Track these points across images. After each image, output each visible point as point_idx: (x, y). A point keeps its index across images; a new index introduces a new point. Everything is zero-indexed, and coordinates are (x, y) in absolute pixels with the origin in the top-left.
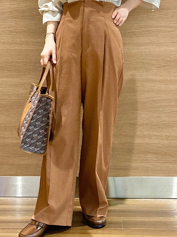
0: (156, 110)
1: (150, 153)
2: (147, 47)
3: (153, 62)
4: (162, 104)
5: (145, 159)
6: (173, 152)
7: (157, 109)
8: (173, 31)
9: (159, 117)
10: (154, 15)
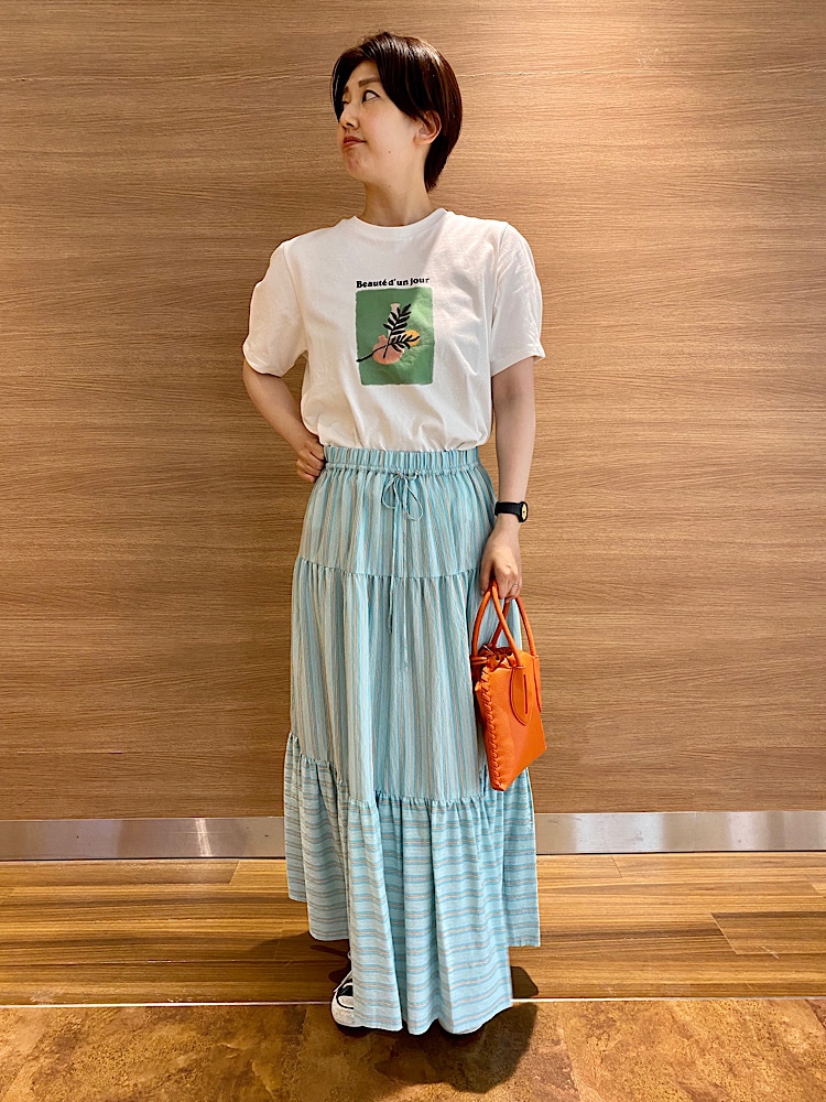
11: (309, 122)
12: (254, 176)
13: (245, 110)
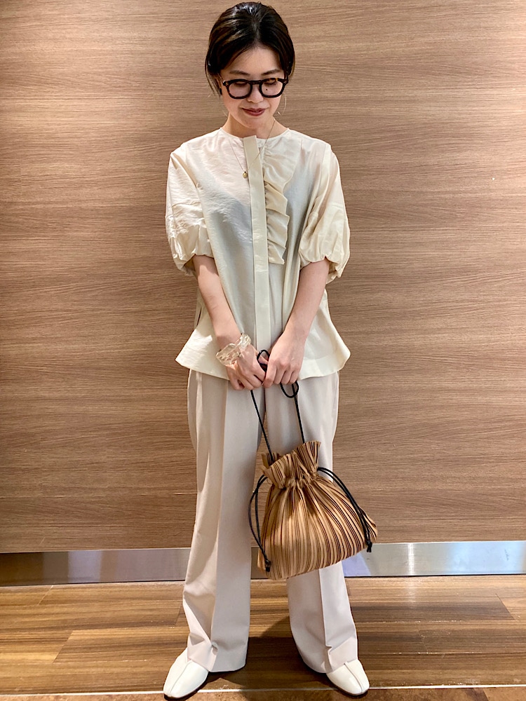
0: (454, 438)
1: (443, 505)
2: (440, 335)
3: (450, 360)
4: (465, 427)
5: (435, 514)
6: (481, 503)
7: (454, 436)
8: (483, 308)
9: (459, 448)
10: (452, 282)
11: (406, 14)
12: (366, 54)
13: (360, 7)
